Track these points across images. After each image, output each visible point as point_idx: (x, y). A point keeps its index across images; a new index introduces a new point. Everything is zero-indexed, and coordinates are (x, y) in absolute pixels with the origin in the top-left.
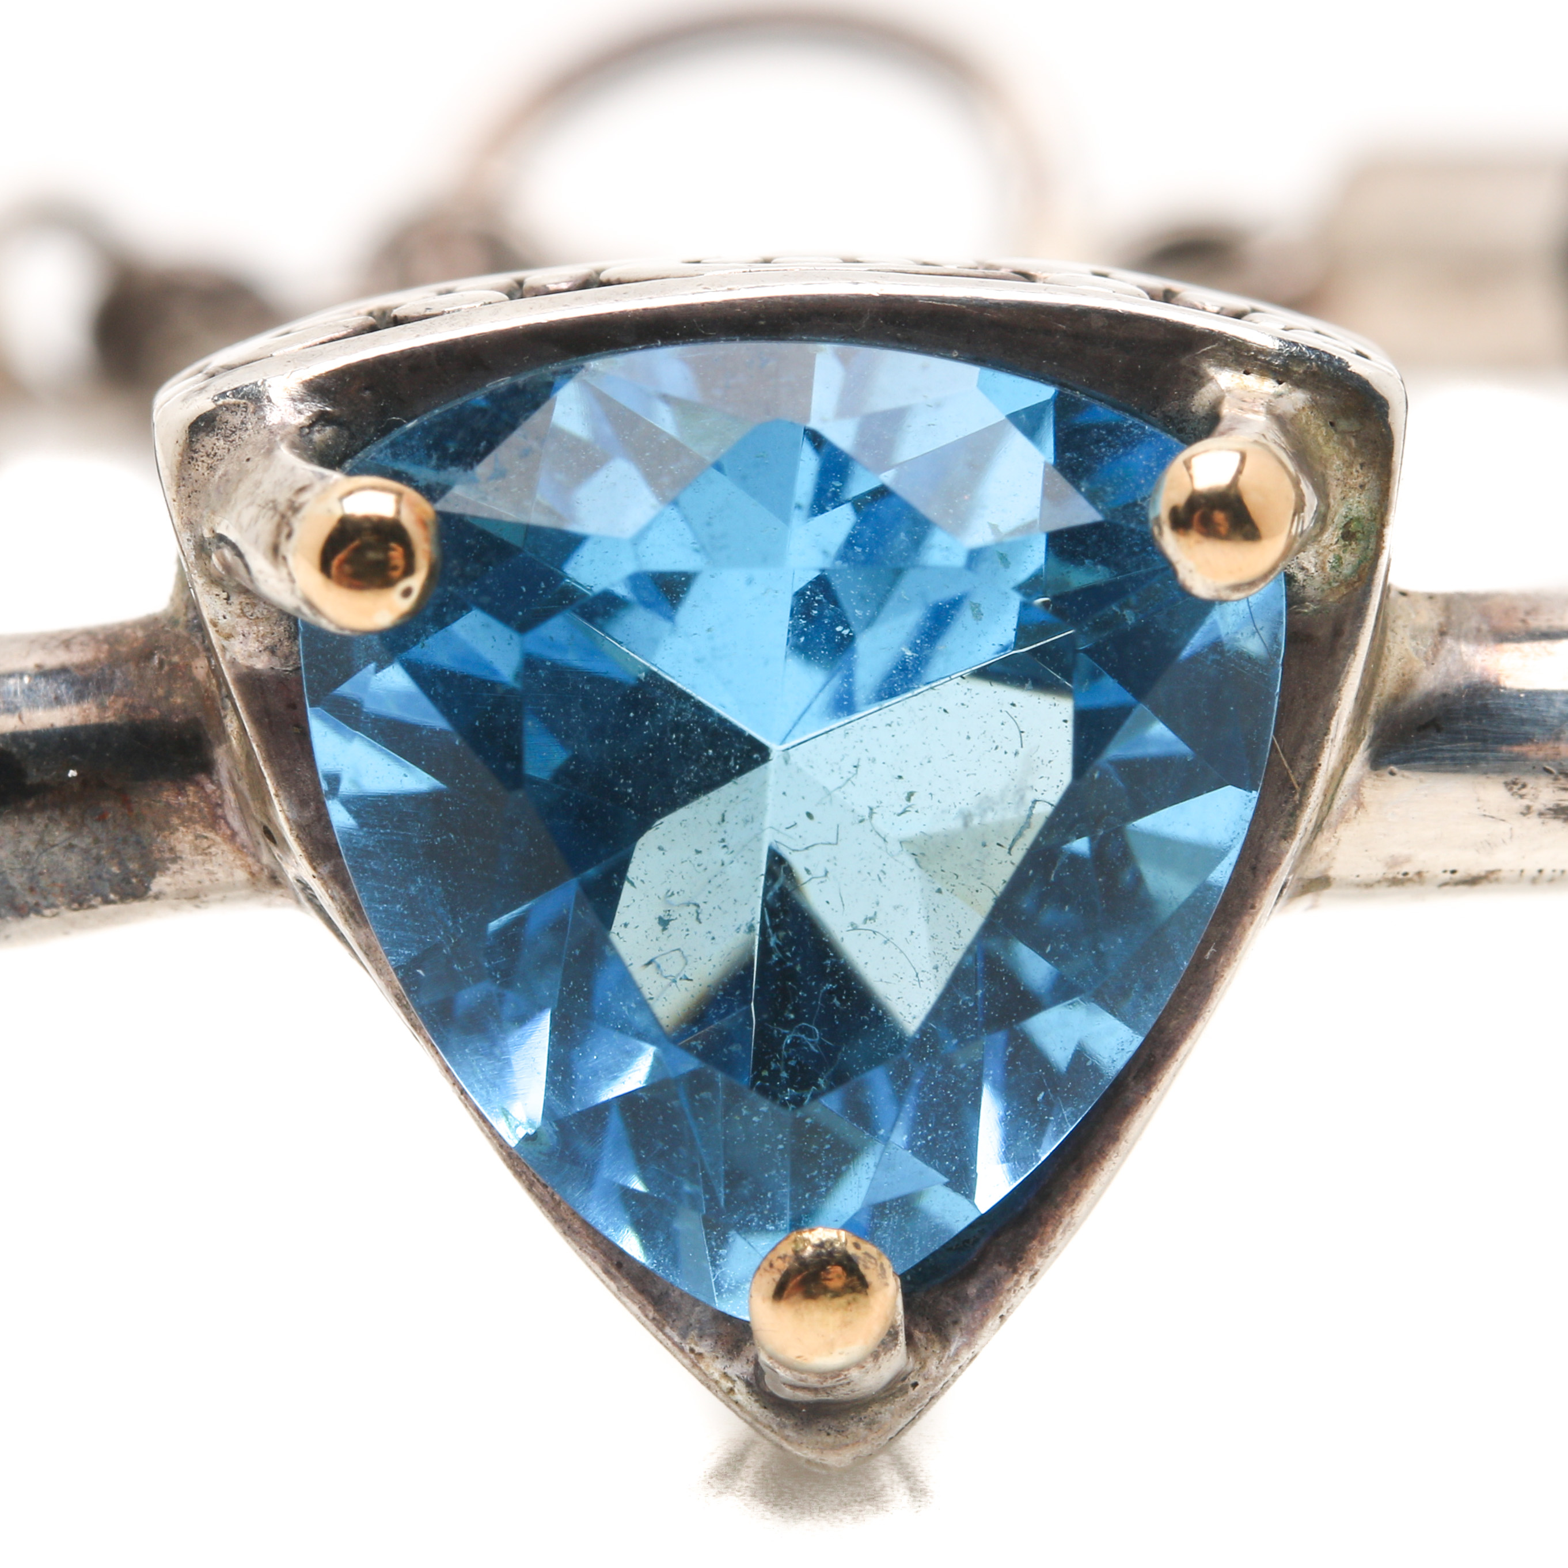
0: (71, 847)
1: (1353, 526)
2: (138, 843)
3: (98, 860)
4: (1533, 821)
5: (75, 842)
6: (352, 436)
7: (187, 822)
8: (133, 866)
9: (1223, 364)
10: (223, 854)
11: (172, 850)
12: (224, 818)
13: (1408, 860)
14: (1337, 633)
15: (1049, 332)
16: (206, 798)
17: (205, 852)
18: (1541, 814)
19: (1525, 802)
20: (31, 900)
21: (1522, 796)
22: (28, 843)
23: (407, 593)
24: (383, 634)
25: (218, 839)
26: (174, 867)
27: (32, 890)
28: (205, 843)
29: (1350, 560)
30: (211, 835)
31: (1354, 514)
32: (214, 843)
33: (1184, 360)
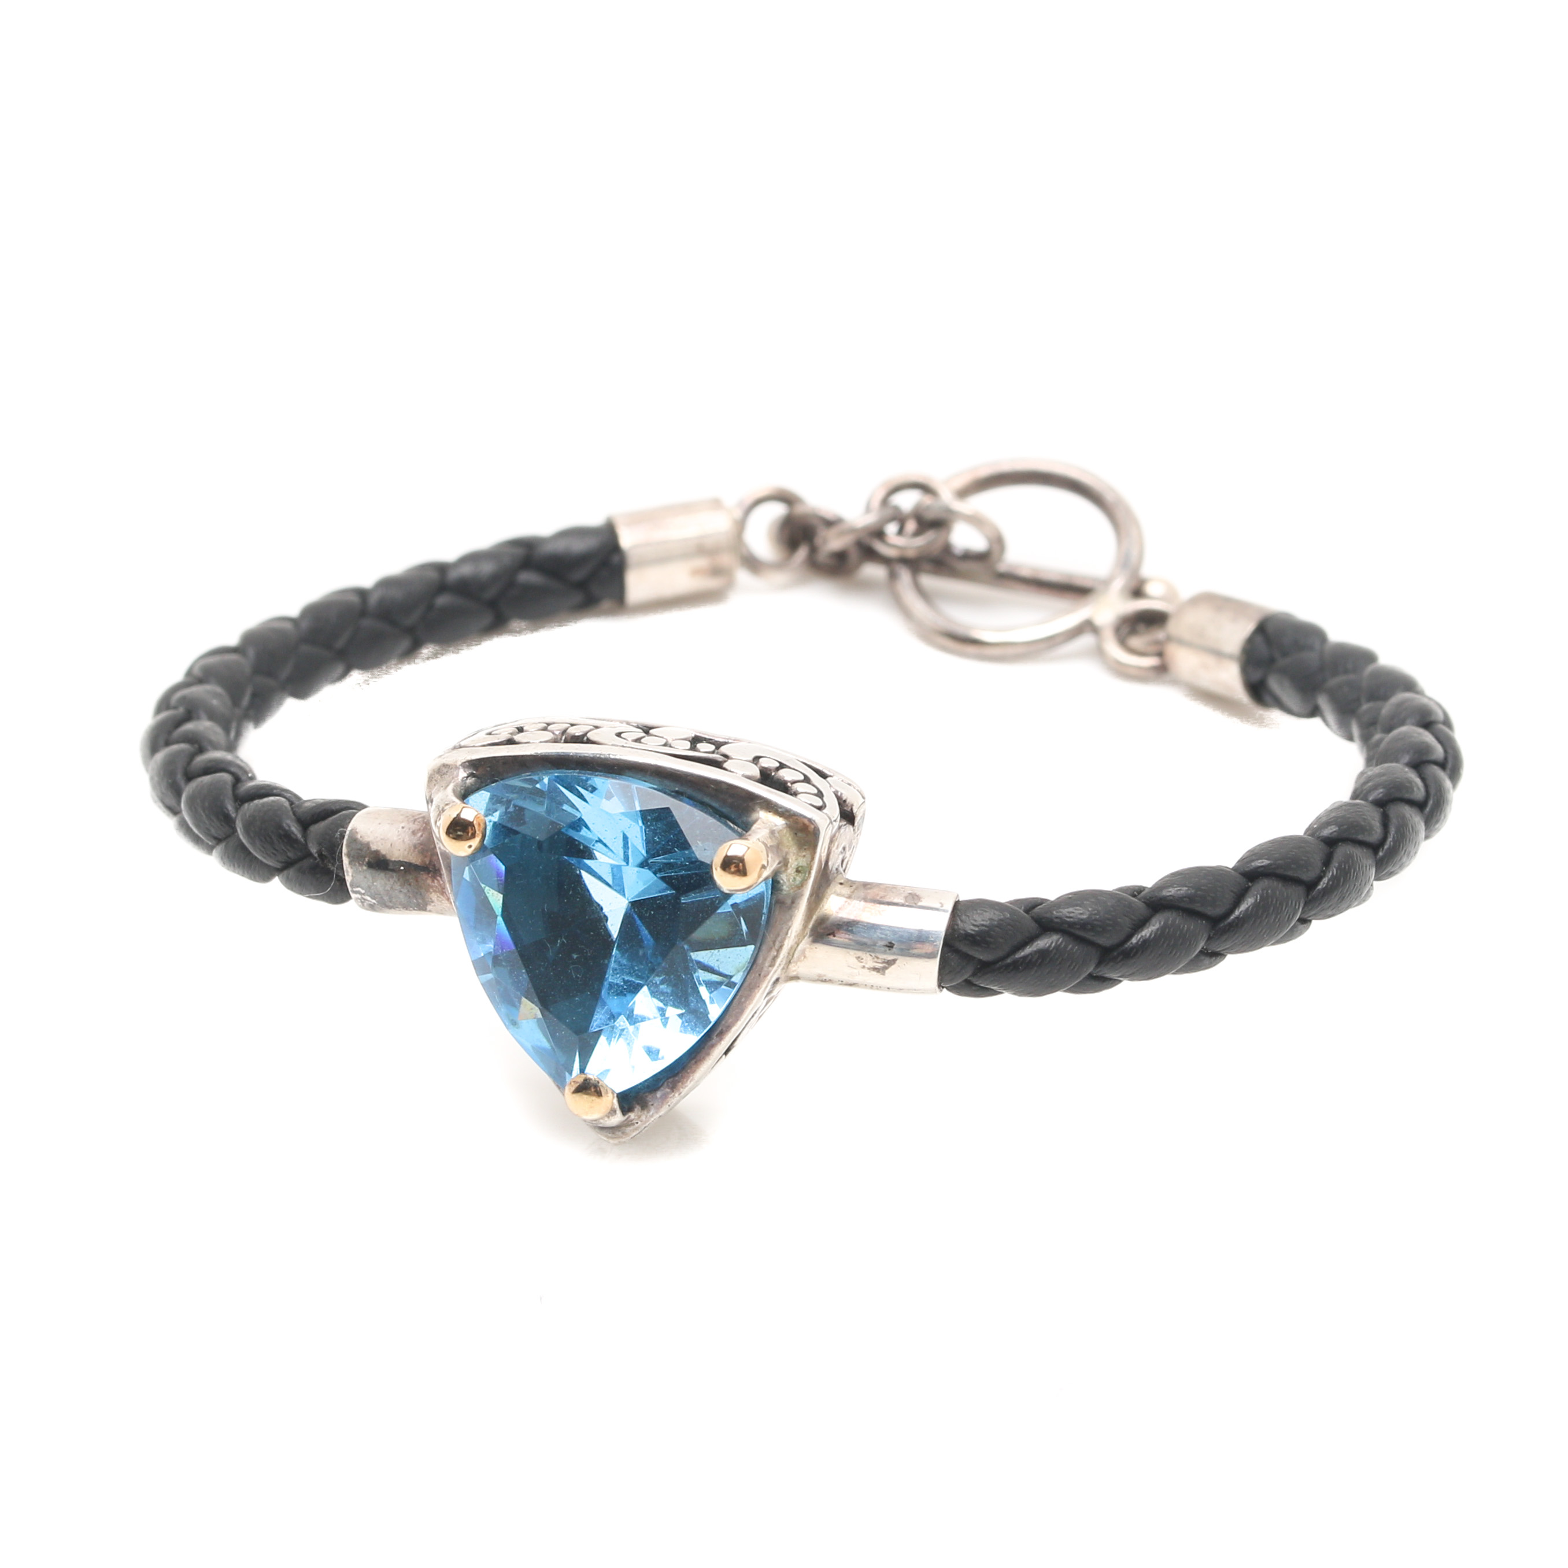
0: (401, 891)
1: (800, 869)
2: (421, 894)
3: (409, 897)
4: (866, 971)
5: (402, 890)
6: (482, 782)
7: (435, 891)
8: (420, 901)
9: (762, 808)
10: (446, 903)
11: (431, 899)
12: (445, 893)
13: (825, 976)
14: (793, 902)
15: (708, 787)
16: (440, 885)
17: (441, 902)
18: (869, 969)
19: (863, 964)
20: (391, 904)
21: (862, 962)
22: (388, 888)
23: (470, 847)
24: (468, 857)
25: (444, 899)
26: (433, 904)
27: (390, 902)
28: (440, 899)
29: (799, 879)
30: (442, 897)
31: (800, 864)
32: (443, 900)
33: (750, 804)
